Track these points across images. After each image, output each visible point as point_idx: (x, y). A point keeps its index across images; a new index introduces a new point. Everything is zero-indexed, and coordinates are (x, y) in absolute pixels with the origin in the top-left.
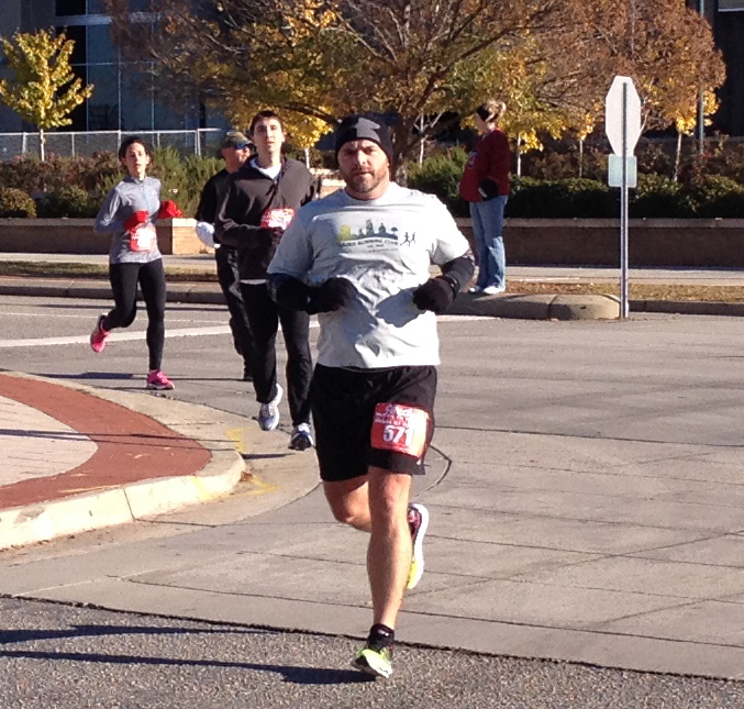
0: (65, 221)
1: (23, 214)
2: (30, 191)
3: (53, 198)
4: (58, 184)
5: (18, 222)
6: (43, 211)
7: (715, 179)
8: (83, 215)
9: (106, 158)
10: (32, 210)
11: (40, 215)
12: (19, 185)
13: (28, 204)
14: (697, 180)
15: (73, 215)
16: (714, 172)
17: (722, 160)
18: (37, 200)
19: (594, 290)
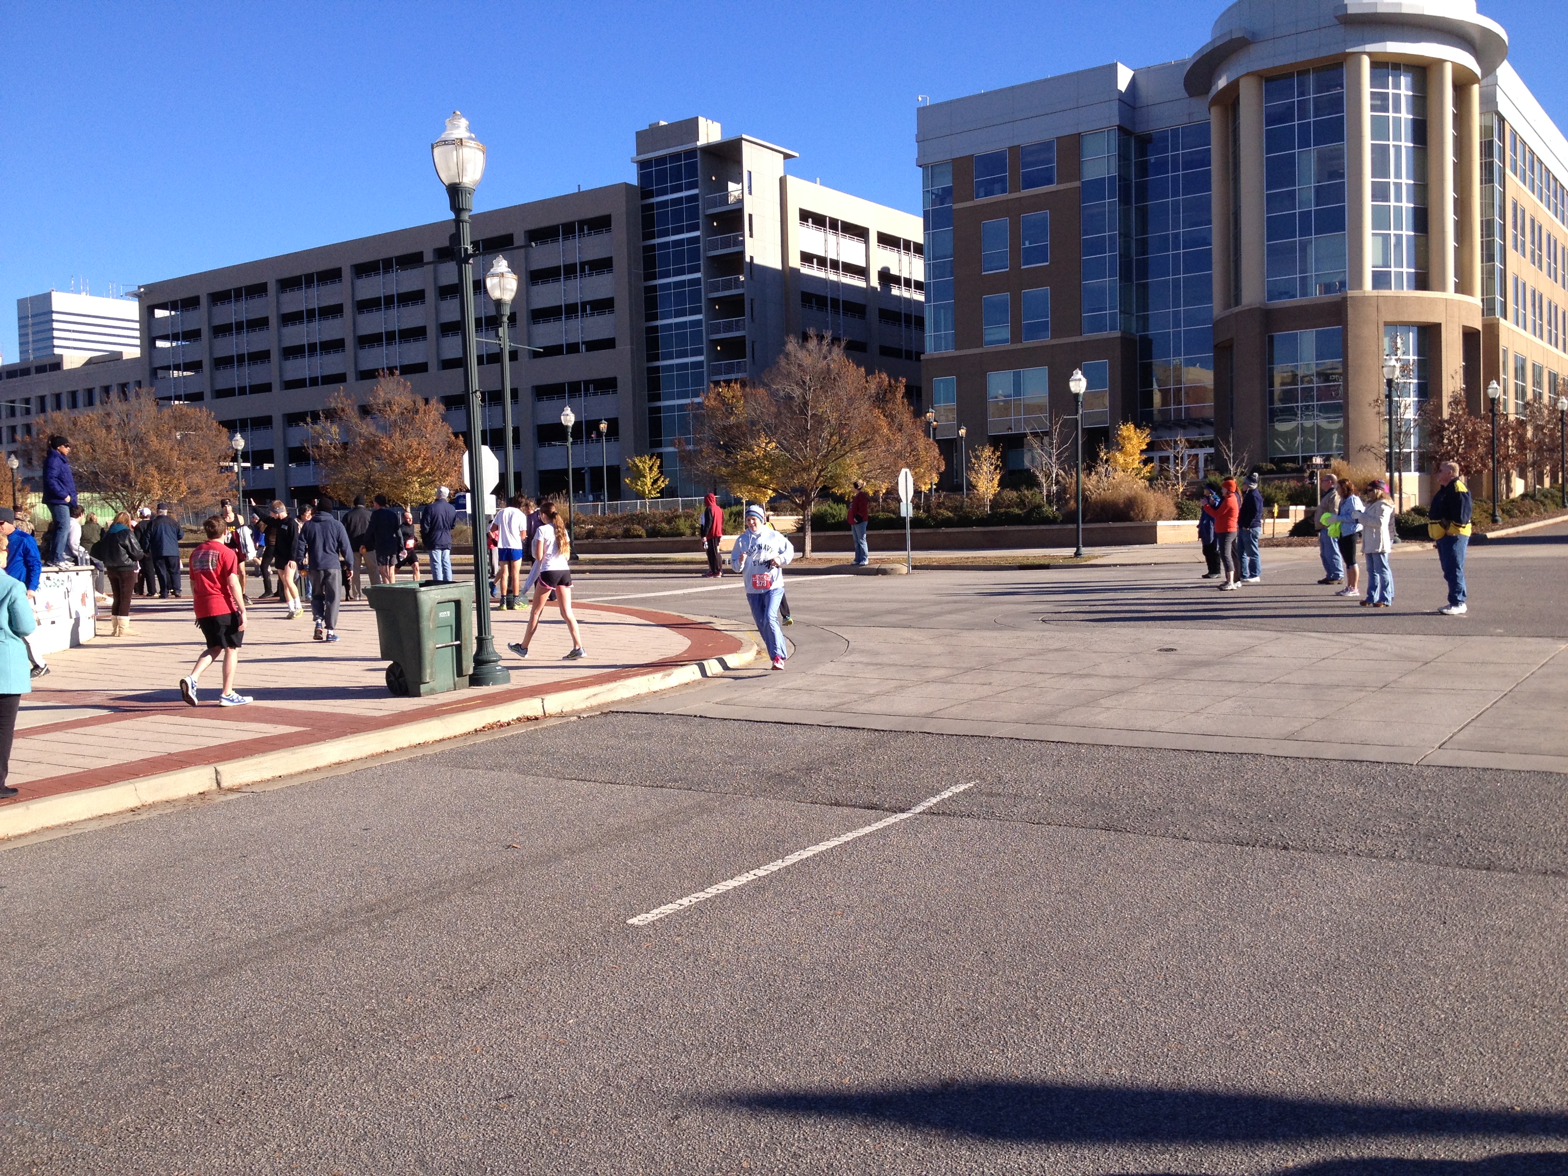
0: (659, 539)
1: (640, 536)
2: (643, 526)
3: (653, 529)
4: (655, 523)
5: (638, 540)
6: (649, 535)
7: (941, 511)
8: (667, 536)
9: (676, 510)
10: (644, 534)
11: (648, 536)
12: (638, 524)
13: (642, 532)
14: (933, 512)
15: (663, 536)
16: (940, 508)
17: (943, 503)
18: (646, 530)
19: (893, 562)
